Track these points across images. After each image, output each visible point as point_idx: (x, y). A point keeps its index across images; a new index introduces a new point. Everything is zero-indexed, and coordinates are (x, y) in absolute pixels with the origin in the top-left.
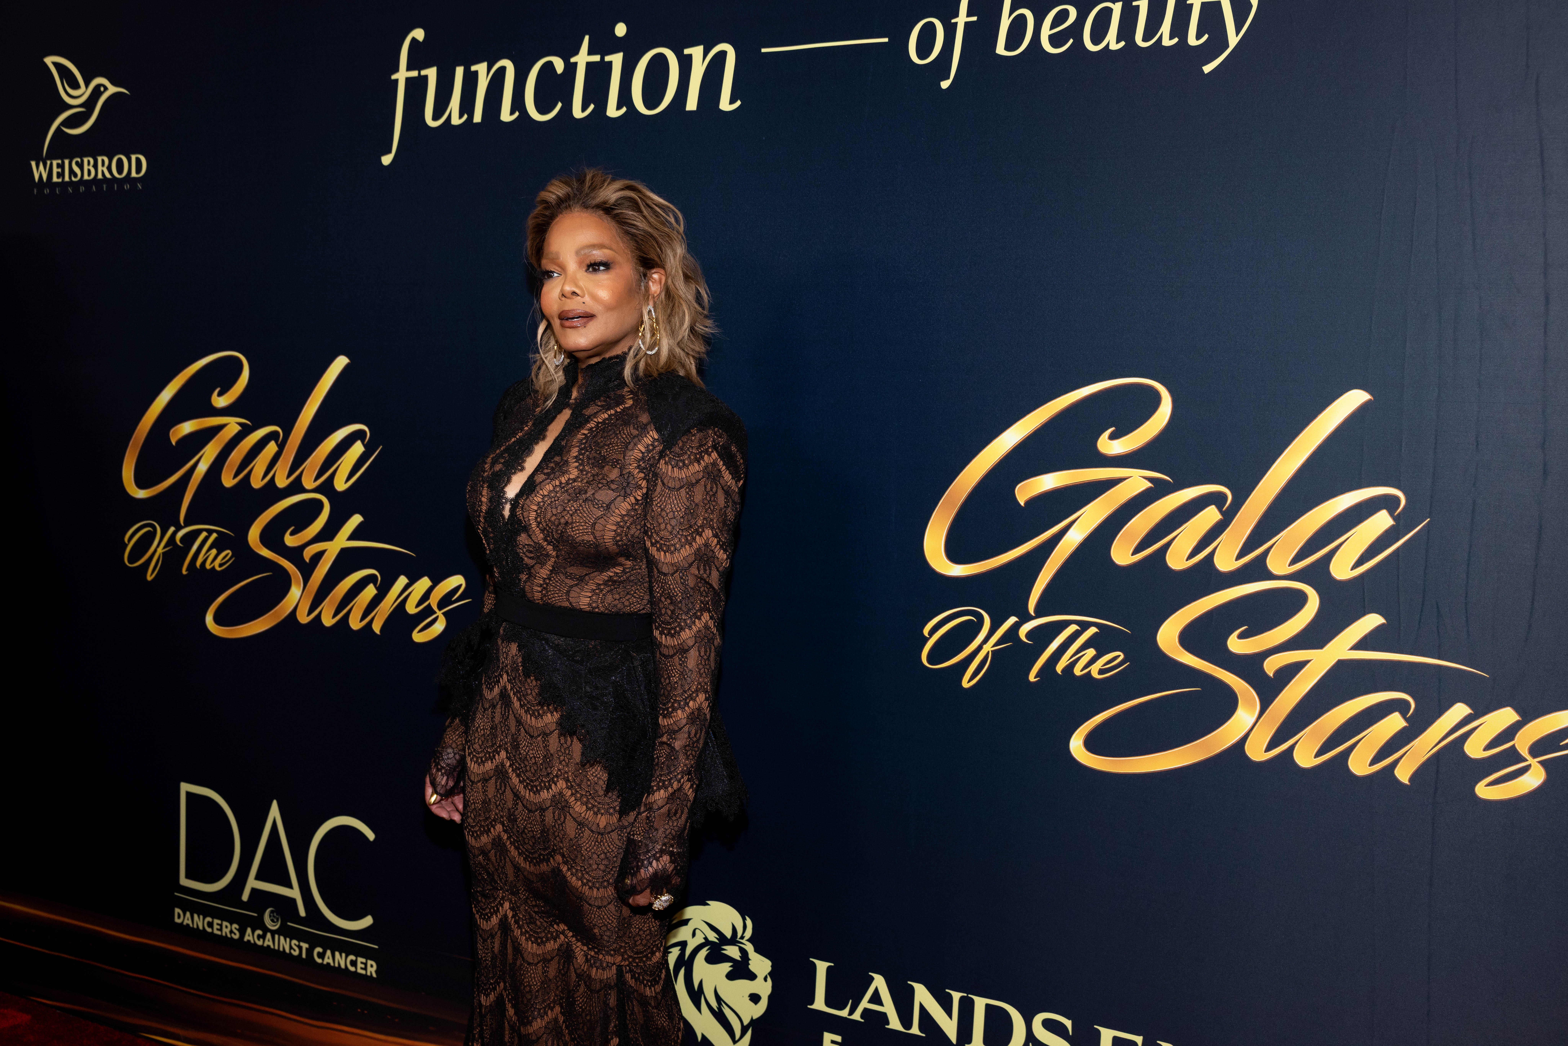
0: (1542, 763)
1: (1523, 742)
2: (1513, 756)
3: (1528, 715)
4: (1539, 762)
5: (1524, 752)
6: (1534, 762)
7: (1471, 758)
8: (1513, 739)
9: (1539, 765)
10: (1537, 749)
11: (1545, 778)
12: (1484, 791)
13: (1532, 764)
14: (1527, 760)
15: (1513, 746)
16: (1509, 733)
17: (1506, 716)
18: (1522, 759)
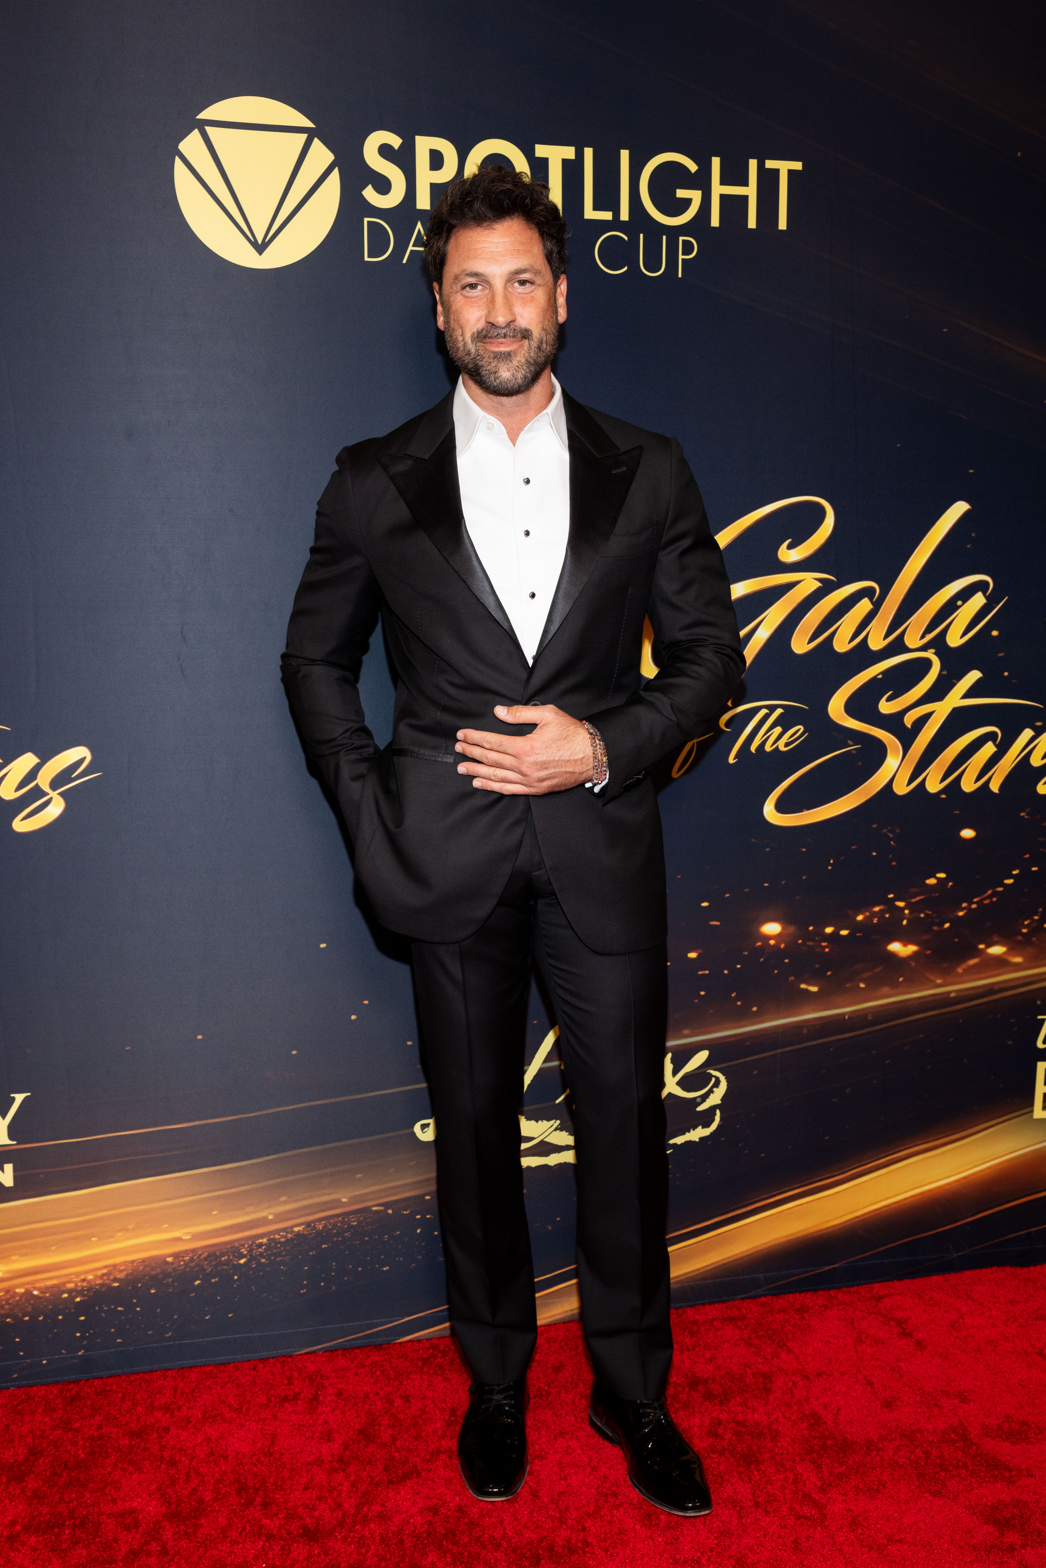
0: (60, 794)
1: (44, 780)
2: (38, 793)
3: (45, 757)
4: (58, 794)
5: (46, 788)
6: (54, 794)
7: (6, 800)
8: (35, 778)
9: (58, 797)
10: (55, 784)
11: (65, 806)
12: (20, 825)
13: (53, 797)
14: (49, 794)
15: (37, 784)
16: (32, 775)
17: (28, 761)
18: (45, 794)
